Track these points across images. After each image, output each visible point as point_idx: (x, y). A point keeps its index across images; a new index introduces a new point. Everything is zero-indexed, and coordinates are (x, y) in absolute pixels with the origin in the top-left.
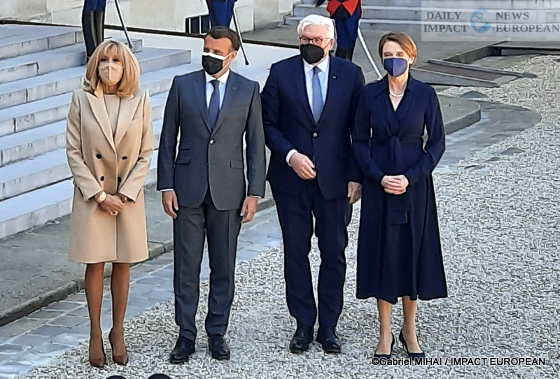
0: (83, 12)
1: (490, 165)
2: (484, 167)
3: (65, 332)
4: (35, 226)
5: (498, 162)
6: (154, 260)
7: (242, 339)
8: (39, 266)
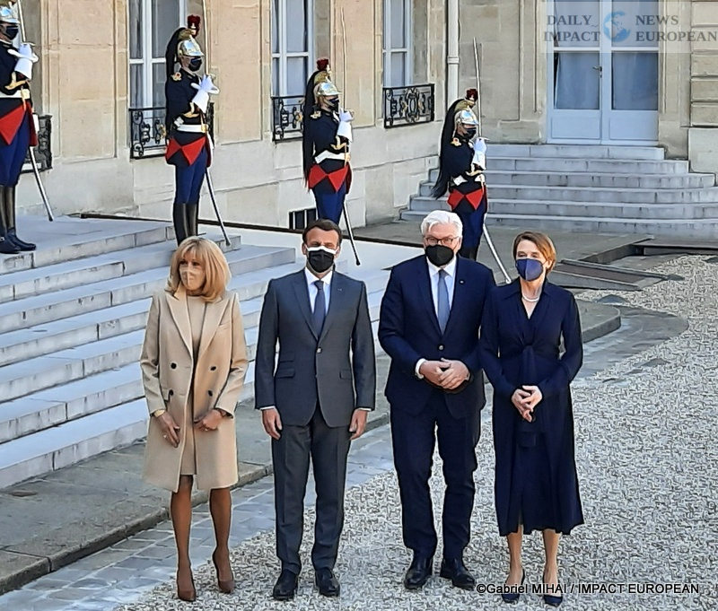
0: (175, 204)
1: (632, 378)
2: (625, 380)
3: (155, 564)
4: (121, 446)
5: (640, 374)
6: (255, 484)
7: (353, 573)
8: (126, 490)
